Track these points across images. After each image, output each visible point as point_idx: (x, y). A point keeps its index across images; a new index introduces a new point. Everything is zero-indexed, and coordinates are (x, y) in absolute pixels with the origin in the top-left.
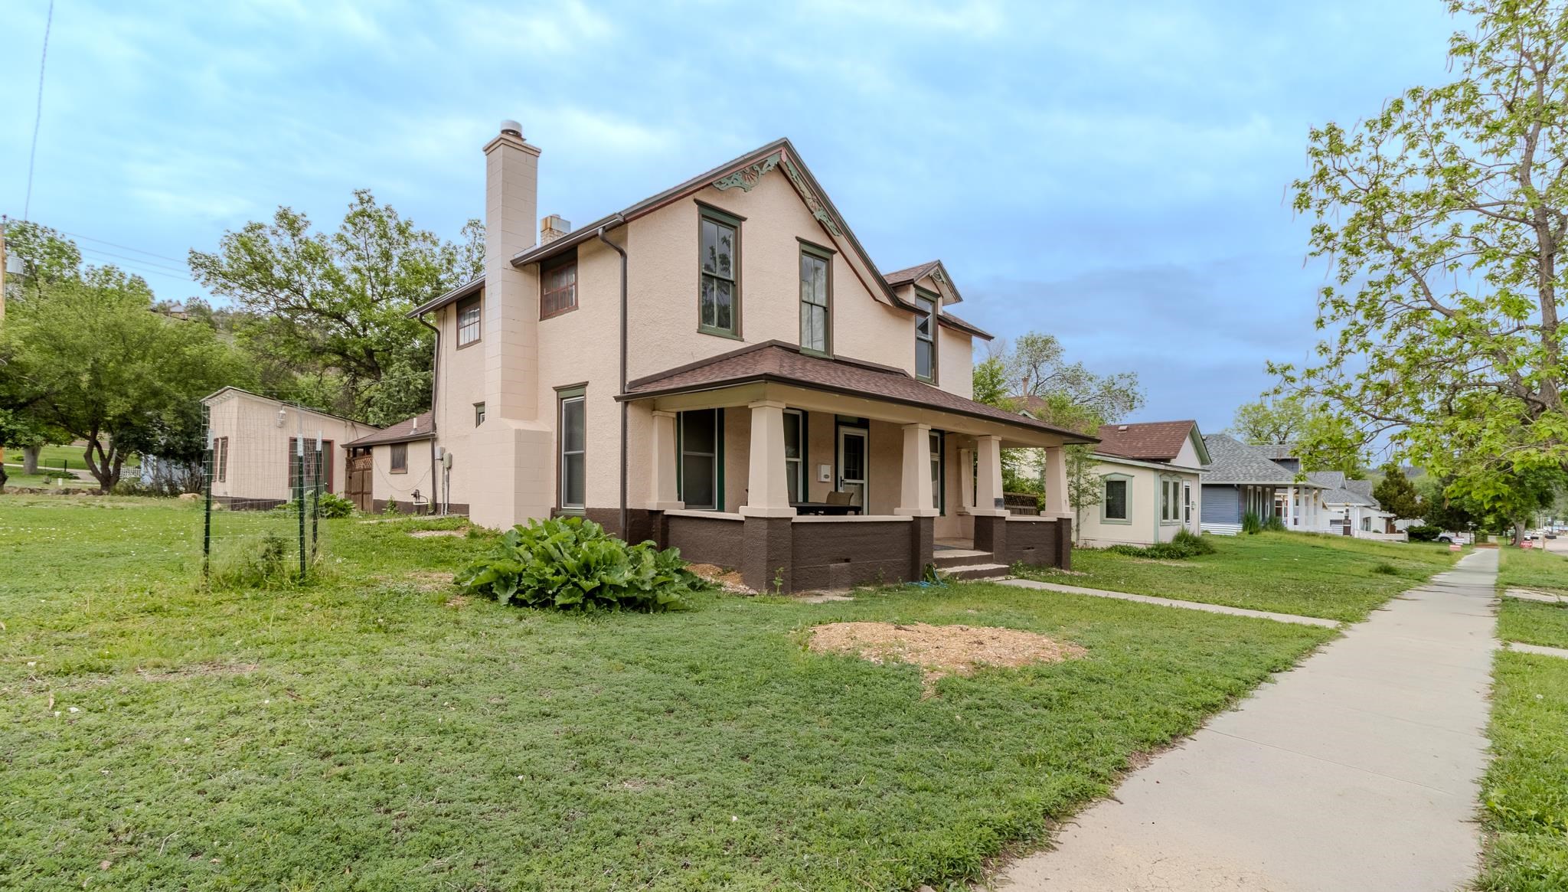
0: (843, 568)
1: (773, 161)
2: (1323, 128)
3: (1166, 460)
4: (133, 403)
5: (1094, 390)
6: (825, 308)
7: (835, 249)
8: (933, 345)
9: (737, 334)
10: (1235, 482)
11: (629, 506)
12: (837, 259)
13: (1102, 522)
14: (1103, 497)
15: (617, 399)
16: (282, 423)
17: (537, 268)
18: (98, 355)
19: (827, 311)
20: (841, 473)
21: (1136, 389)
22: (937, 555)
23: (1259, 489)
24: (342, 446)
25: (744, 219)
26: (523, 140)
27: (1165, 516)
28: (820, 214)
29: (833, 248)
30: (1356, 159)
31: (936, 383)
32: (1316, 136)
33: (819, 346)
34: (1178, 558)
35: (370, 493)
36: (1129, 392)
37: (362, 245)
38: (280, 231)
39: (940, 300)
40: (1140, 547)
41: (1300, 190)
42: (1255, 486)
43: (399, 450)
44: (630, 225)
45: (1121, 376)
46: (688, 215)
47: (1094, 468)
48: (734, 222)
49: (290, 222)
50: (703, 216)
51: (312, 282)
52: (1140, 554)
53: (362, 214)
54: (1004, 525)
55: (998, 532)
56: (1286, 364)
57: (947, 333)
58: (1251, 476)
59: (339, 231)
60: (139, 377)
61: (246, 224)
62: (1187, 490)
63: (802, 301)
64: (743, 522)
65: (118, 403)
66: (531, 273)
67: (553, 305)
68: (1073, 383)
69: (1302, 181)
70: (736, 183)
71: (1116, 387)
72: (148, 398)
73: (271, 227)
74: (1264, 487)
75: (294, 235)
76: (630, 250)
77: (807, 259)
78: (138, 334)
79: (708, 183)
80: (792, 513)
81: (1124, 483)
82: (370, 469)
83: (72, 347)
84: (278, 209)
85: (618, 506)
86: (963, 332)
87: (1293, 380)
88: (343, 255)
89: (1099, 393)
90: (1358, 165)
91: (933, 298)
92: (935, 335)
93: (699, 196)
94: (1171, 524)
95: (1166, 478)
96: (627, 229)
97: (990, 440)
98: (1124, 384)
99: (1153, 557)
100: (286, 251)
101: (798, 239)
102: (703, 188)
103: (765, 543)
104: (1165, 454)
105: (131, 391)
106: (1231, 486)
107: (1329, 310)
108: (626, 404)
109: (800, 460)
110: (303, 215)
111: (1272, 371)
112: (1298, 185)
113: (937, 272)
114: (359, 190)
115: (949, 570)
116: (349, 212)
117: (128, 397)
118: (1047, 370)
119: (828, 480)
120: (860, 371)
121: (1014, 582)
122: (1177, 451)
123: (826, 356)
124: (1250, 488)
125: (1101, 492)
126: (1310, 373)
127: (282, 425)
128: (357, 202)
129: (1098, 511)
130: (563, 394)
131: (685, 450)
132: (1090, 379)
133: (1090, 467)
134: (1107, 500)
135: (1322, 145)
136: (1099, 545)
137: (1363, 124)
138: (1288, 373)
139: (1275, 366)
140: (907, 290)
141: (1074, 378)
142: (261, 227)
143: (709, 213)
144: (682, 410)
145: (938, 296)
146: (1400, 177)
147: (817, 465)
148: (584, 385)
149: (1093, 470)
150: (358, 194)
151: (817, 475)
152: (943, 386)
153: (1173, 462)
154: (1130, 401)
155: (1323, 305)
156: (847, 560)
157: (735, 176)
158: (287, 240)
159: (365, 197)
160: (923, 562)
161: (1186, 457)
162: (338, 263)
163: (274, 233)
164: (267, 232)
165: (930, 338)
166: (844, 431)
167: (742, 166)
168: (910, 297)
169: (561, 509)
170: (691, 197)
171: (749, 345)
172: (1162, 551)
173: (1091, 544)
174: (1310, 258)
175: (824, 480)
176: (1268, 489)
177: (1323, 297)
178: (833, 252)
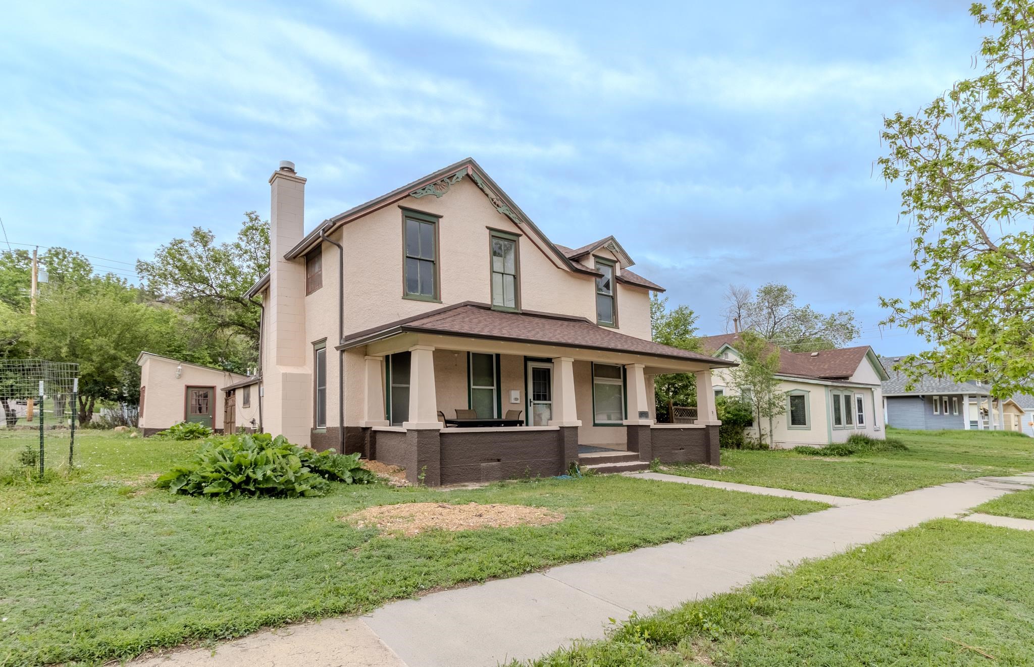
0: (493, 466)
1: (461, 174)
2: (894, 118)
3: (846, 378)
4: (96, 365)
5: (819, 325)
6: (514, 276)
7: (521, 233)
8: (613, 298)
9: (436, 298)
10: (920, 394)
11: (345, 425)
12: (523, 240)
13: (789, 428)
14: (788, 408)
15: (337, 348)
16: (180, 375)
17: (303, 260)
18: (73, 334)
19: (516, 278)
20: (531, 396)
21: (853, 322)
22: (582, 456)
23: (945, 399)
24: (222, 390)
25: (441, 217)
26: (295, 173)
27: (838, 421)
28: (503, 209)
29: (520, 232)
30: (925, 138)
31: (617, 327)
32: (889, 124)
33: (511, 304)
34: (846, 454)
35: (234, 422)
36: (849, 326)
37: (253, 250)
38: (196, 244)
39: (618, 265)
40: (816, 447)
41: (884, 165)
42: (941, 396)
43: (247, 390)
44: (345, 227)
45: (840, 314)
46: (394, 219)
47: (778, 386)
48: (432, 219)
49: (202, 237)
50: (406, 217)
51: (216, 277)
52: (815, 453)
53: (252, 228)
54: (650, 431)
55: (643, 437)
56: (895, 299)
57: (625, 288)
58: (933, 389)
59: (237, 241)
60: (101, 348)
61: (170, 240)
62: (860, 402)
63: (492, 271)
64: (406, 433)
65: (85, 366)
66: (299, 263)
67: (312, 285)
68: (803, 321)
69: (885, 158)
70: (429, 193)
71: (838, 322)
72: (106, 362)
73: (189, 242)
74: (950, 397)
75: (204, 246)
76: (345, 244)
77: (495, 241)
78: (103, 318)
79: (409, 192)
80: (440, 426)
81: (803, 396)
82: (235, 405)
83: (59, 330)
84: (194, 229)
85: (338, 425)
86: (641, 288)
87: (902, 311)
88: (241, 257)
89: (823, 327)
90: (927, 143)
91: (611, 264)
92: (615, 291)
93: (401, 203)
94: (844, 428)
95: (837, 392)
96: (342, 230)
97: (634, 367)
98: (843, 320)
99: (825, 455)
100: (200, 257)
101: (487, 227)
102: (405, 197)
103: (416, 448)
104: (844, 373)
105: (94, 358)
106: (917, 397)
107: (922, 255)
108: (342, 352)
109: (494, 388)
110: (210, 232)
111: (884, 304)
112: (882, 161)
113: (611, 244)
114: (248, 212)
115: (589, 467)
116: (243, 227)
117: (93, 362)
118: (783, 311)
119: (518, 402)
120: (543, 320)
121: (647, 475)
122: (854, 370)
123: (516, 311)
124: (934, 398)
125: (786, 404)
126: (915, 305)
127: (180, 376)
128: (248, 220)
129: (786, 418)
130: (317, 347)
131: (393, 383)
132: (816, 317)
133: (775, 385)
134: (792, 412)
135: (895, 129)
136: (786, 447)
137: (922, 112)
138: (897, 306)
139: (886, 301)
140: (588, 259)
141: (803, 317)
142: (182, 242)
143: (409, 214)
144: (390, 353)
145: (615, 262)
146: (964, 149)
147: (508, 391)
148: (326, 339)
149: (777, 388)
150: (248, 215)
151: (509, 398)
152: (622, 330)
153: (851, 379)
154: (850, 333)
155: (916, 252)
156: (499, 460)
157: (428, 187)
158: (200, 249)
159: (253, 216)
160: (568, 461)
161: (864, 373)
162: (237, 262)
163: (192, 245)
164: (186, 245)
165: (611, 294)
166: (531, 365)
167: (434, 180)
168: (590, 264)
169: (316, 428)
170: (396, 204)
171: (446, 306)
172: (833, 450)
173: (781, 446)
174: (902, 216)
175: (513, 401)
176: (955, 399)
177: (916, 246)
178: (519, 235)
